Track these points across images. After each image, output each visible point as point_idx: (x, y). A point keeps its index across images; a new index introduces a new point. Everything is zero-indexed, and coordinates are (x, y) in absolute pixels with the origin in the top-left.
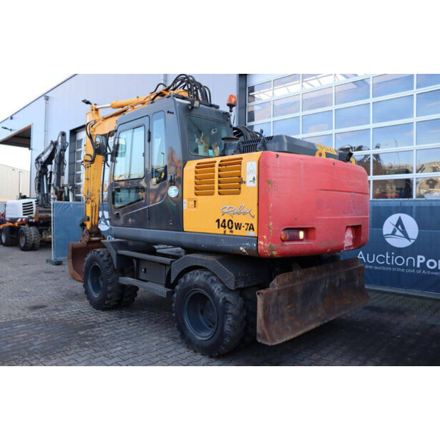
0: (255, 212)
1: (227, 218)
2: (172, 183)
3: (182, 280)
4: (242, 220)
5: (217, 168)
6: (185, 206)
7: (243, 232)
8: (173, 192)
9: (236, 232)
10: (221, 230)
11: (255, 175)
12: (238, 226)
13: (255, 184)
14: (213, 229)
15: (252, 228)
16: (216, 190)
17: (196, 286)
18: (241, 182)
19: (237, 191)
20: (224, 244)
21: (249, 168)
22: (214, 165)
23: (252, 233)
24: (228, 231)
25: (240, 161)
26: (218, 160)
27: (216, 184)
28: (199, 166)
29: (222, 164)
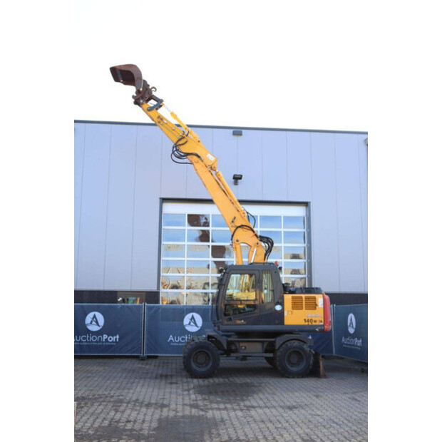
0: (323, 316)
1: (310, 318)
2: (278, 303)
3: (283, 346)
4: (318, 319)
5: (304, 299)
6: (286, 314)
7: (318, 323)
8: (278, 308)
9: (314, 324)
10: (307, 323)
11: (322, 303)
12: (315, 321)
13: (322, 306)
14: (303, 323)
15: (321, 322)
16: (304, 308)
17: (294, 347)
18: (316, 305)
19: (315, 308)
20: (308, 328)
21: (320, 300)
22: (302, 298)
23: (322, 324)
24: (310, 324)
25: (315, 298)
26: (303, 296)
27: (304, 306)
28: (293, 298)
29: (306, 298)
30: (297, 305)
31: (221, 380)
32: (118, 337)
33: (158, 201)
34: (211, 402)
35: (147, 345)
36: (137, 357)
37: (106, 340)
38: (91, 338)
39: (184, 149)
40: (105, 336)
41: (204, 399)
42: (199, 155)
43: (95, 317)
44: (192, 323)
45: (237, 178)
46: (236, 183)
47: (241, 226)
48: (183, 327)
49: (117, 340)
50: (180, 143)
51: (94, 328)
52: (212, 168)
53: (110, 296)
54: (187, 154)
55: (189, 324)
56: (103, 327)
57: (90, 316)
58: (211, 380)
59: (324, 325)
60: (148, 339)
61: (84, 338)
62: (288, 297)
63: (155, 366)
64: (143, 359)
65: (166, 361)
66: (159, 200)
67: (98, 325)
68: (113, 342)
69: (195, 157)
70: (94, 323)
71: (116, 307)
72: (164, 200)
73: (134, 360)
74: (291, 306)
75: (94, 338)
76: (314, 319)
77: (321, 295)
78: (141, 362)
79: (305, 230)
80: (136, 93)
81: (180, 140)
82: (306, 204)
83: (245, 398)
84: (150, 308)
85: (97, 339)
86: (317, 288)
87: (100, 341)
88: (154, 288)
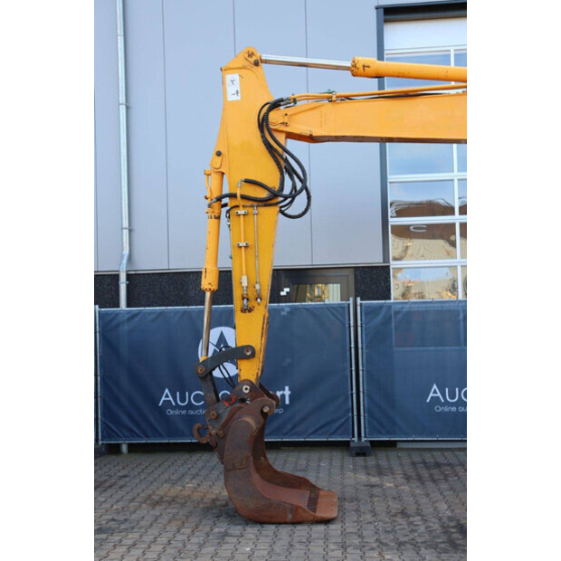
32: (287, 391)
33: (372, 17)
35: (370, 412)
36: (344, 446)
43: (222, 336)
49: (287, 402)
57: (211, 337)
60: (370, 397)
61: (197, 398)
63: (408, 478)
64: (362, 452)
65: (428, 457)
66: (374, 12)
71: (283, 309)
73: (337, 455)
78: (360, 460)
84: (369, 312)
88: (375, 259)
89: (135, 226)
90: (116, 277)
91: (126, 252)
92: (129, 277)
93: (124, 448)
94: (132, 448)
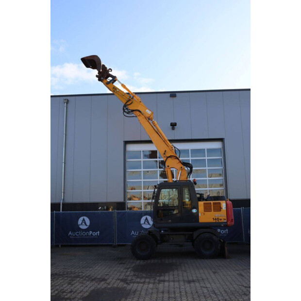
0: (226, 216)
1: (217, 218)
2: (194, 208)
3: (199, 237)
4: (222, 218)
5: (212, 204)
6: (200, 215)
7: (222, 221)
8: (194, 211)
9: (220, 221)
10: (215, 221)
11: (225, 206)
12: (221, 220)
13: (225, 209)
14: (212, 221)
15: (225, 219)
16: (212, 210)
17: (206, 238)
18: (221, 208)
19: (220, 211)
20: (216, 224)
21: (223, 205)
22: (211, 203)
23: (225, 221)
24: (217, 221)
25: (220, 203)
26: (212, 202)
27: (212, 209)
28: (204, 203)
29: (213, 203)
30: (207, 209)
31: (156, 261)
32: (99, 232)
34: (138, 277)
35: (117, 237)
37: (92, 234)
38: (82, 234)
39: (131, 107)
40: (91, 232)
41: (134, 275)
42: (141, 110)
43: (84, 220)
44: (146, 223)
45: (173, 125)
46: (173, 129)
47: (170, 157)
48: (141, 225)
49: (99, 235)
50: (128, 103)
51: (83, 227)
52: (149, 119)
53: (94, 206)
54: (133, 111)
55: (145, 223)
56: (89, 226)
57: (81, 219)
58: (149, 261)
59: (227, 222)
60: (118, 233)
61: (78, 234)
62: (201, 204)
64: (114, 247)
66: (123, 143)
67: (86, 225)
68: (96, 236)
69: (138, 112)
70: (83, 224)
71: (99, 213)
72: (127, 143)
73: (108, 248)
74: (203, 209)
75: (84, 234)
76: (220, 218)
77: (224, 201)
79: (222, 157)
80: (98, 73)
81: (128, 101)
82: (221, 140)
83: (163, 274)
84: (118, 213)
85: (86, 234)
86: (222, 197)
87: (88, 236)
88: (122, 200)
89: (65, 191)
90: (60, 204)
91: (63, 198)
92: (63, 204)
93: (60, 246)
94: (62, 246)
